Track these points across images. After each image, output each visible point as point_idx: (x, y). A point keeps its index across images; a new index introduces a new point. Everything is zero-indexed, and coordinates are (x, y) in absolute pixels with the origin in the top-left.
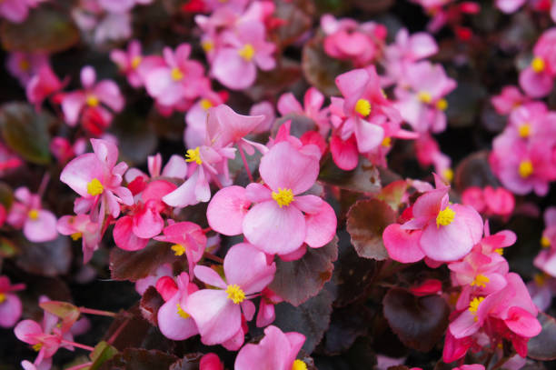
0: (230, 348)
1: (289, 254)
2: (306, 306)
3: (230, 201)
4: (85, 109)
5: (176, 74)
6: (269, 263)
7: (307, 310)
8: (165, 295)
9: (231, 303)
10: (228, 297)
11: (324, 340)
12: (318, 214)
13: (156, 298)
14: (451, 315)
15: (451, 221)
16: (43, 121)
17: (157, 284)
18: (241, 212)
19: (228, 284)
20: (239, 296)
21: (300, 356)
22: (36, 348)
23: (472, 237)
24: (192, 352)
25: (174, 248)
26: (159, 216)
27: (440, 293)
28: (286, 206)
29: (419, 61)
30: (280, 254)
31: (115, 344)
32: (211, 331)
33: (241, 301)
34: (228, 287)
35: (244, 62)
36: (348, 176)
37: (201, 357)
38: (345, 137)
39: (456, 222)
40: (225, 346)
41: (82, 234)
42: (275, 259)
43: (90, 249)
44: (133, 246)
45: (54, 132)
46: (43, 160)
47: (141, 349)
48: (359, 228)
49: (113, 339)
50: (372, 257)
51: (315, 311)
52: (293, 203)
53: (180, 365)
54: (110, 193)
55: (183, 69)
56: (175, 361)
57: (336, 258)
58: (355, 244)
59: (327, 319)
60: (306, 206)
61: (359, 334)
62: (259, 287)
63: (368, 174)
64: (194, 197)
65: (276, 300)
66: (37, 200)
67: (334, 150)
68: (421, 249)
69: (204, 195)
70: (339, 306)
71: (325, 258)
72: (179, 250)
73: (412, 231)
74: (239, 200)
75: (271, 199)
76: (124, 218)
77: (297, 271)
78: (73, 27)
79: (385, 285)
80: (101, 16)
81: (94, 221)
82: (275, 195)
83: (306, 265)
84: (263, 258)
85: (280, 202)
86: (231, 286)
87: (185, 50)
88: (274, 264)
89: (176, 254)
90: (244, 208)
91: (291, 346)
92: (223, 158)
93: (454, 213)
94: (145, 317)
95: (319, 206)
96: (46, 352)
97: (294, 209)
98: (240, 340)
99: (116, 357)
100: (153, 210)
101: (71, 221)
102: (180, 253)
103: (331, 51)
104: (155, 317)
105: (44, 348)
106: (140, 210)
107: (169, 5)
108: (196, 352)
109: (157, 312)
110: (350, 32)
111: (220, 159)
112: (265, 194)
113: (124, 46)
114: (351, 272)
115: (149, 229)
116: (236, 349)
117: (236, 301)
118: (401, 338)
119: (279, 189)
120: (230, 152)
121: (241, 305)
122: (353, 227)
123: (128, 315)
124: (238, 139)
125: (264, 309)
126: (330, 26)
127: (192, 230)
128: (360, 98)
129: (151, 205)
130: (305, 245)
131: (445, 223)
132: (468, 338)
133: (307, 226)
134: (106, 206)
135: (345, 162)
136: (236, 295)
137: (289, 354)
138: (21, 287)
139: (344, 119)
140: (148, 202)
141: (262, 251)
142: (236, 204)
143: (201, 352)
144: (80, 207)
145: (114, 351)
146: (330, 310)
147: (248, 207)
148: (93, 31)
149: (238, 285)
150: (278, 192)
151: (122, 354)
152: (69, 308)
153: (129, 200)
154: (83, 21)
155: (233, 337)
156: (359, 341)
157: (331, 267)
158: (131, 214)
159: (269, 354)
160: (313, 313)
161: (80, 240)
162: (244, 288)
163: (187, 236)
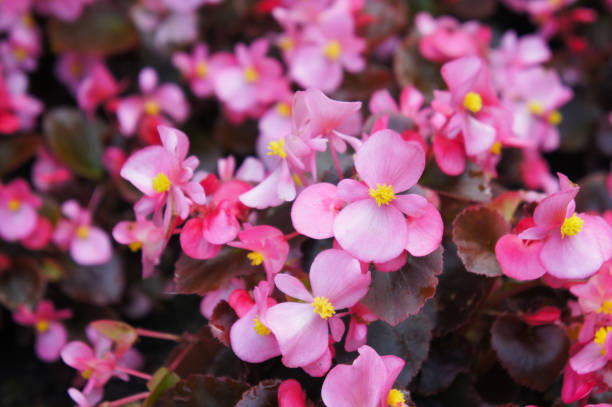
0: (314, 373)
1: (386, 263)
2: (402, 331)
3: (318, 200)
4: (143, 117)
5: (250, 74)
6: (364, 271)
7: (403, 335)
8: (239, 310)
9: (318, 319)
10: (315, 311)
11: (419, 375)
12: (422, 218)
13: (228, 315)
14: (571, 348)
15: (578, 230)
16: (96, 130)
17: (230, 297)
18: (331, 213)
19: (314, 297)
20: (327, 310)
21: (396, 385)
22: (85, 375)
23: (601, 252)
24: (269, 378)
25: (251, 256)
26: (234, 218)
27: (558, 322)
28: (385, 205)
29: (527, 67)
30: (376, 262)
31: (178, 371)
32: (293, 351)
33: (330, 315)
34: (315, 300)
35: (329, 61)
36: (453, 181)
37: (279, 384)
38: (452, 135)
39: (583, 234)
40: (307, 371)
41: (142, 244)
42: (371, 267)
43: (151, 262)
44: (202, 253)
45: (108, 142)
46: (94, 173)
47: (209, 375)
48: (468, 239)
49: (175, 364)
50: (482, 272)
51: (412, 337)
52: (393, 202)
53: (255, 393)
54: (178, 191)
55: (258, 68)
56: (248, 388)
57: (441, 272)
58: (462, 256)
59: (425, 348)
60: (409, 208)
61: (460, 370)
62: (350, 302)
63: (476, 181)
64: (276, 196)
65: (370, 318)
66: (86, 217)
67: (438, 151)
68: (540, 263)
69: (288, 194)
70: (438, 335)
71: (427, 270)
72: (257, 258)
73: (531, 242)
74: (330, 200)
75: (368, 197)
76: (193, 221)
77: (394, 286)
78: (132, 27)
79: (492, 313)
80: (164, 15)
81: (158, 225)
82: (373, 192)
83: (406, 280)
84: (356, 267)
85: (378, 200)
86: (318, 298)
87: (261, 46)
88: (369, 273)
89: (253, 264)
90: (335, 208)
91: (388, 371)
92: (312, 150)
93: (582, 222)
94: (215, 336)
95: (423, 209)
96: (97, 381)
97: (394, 211)
98: (326, 364)
99: (179, 385)
100: (228, 212)
101: (130, 228)
102: (258, 262)
103: (428, 52)
104: (227, 336)
105: (95, 375)
106: (212, 213)
107: (240, 4)
108: (273, 378)
109: (229, 329)
110: (450, 31)
111: (308, 151)
112: (361, 191)
113: (188, 49)
114: (453, 297)
115: (222, 232)
116: (321, 375)
117: (324, 315)
118: (512, 374)
119: (378, 185)
120: (320, 143)
121: (328, 322)
122: (461, 238)
123: (192, 339)
124: (328, 131)
125: (354, 329)
126: (426, 26)
127: (273, 234)
128: (469, 91)
129: (225, 205)
130: (406, 253)
131: (571, 233)
132: (592, 375)
133: (408, 229)
134: (173, 206)
135: (451, 166)
136: (324, 309)
137: (385, 379)
138: (67, 314)
139: (448, 118)
140: (221, 203)
141: (356, 258)
142: (326, 204)
143: (280, 378)
144: (142, 208)
145: (176, 378)
146: (429, 337)
147: (339, 209)
148: (153, 32)
149: (326, 297)
150: (375, 188)
151: (185, 381)
152: (124, 329)
153: (201, 198)
154: (143, 20)
155: (319, 360)
156: (460, 378)
157: (434, 282)
158: (201, 216)
159: (363, 377)
160: (409, 340)
161: (139, 252)
162: (333, 302)
163: (267, 241)
